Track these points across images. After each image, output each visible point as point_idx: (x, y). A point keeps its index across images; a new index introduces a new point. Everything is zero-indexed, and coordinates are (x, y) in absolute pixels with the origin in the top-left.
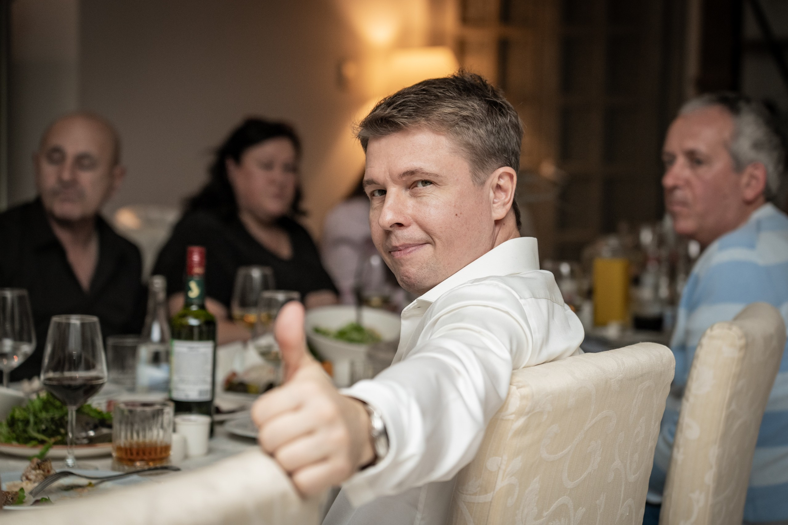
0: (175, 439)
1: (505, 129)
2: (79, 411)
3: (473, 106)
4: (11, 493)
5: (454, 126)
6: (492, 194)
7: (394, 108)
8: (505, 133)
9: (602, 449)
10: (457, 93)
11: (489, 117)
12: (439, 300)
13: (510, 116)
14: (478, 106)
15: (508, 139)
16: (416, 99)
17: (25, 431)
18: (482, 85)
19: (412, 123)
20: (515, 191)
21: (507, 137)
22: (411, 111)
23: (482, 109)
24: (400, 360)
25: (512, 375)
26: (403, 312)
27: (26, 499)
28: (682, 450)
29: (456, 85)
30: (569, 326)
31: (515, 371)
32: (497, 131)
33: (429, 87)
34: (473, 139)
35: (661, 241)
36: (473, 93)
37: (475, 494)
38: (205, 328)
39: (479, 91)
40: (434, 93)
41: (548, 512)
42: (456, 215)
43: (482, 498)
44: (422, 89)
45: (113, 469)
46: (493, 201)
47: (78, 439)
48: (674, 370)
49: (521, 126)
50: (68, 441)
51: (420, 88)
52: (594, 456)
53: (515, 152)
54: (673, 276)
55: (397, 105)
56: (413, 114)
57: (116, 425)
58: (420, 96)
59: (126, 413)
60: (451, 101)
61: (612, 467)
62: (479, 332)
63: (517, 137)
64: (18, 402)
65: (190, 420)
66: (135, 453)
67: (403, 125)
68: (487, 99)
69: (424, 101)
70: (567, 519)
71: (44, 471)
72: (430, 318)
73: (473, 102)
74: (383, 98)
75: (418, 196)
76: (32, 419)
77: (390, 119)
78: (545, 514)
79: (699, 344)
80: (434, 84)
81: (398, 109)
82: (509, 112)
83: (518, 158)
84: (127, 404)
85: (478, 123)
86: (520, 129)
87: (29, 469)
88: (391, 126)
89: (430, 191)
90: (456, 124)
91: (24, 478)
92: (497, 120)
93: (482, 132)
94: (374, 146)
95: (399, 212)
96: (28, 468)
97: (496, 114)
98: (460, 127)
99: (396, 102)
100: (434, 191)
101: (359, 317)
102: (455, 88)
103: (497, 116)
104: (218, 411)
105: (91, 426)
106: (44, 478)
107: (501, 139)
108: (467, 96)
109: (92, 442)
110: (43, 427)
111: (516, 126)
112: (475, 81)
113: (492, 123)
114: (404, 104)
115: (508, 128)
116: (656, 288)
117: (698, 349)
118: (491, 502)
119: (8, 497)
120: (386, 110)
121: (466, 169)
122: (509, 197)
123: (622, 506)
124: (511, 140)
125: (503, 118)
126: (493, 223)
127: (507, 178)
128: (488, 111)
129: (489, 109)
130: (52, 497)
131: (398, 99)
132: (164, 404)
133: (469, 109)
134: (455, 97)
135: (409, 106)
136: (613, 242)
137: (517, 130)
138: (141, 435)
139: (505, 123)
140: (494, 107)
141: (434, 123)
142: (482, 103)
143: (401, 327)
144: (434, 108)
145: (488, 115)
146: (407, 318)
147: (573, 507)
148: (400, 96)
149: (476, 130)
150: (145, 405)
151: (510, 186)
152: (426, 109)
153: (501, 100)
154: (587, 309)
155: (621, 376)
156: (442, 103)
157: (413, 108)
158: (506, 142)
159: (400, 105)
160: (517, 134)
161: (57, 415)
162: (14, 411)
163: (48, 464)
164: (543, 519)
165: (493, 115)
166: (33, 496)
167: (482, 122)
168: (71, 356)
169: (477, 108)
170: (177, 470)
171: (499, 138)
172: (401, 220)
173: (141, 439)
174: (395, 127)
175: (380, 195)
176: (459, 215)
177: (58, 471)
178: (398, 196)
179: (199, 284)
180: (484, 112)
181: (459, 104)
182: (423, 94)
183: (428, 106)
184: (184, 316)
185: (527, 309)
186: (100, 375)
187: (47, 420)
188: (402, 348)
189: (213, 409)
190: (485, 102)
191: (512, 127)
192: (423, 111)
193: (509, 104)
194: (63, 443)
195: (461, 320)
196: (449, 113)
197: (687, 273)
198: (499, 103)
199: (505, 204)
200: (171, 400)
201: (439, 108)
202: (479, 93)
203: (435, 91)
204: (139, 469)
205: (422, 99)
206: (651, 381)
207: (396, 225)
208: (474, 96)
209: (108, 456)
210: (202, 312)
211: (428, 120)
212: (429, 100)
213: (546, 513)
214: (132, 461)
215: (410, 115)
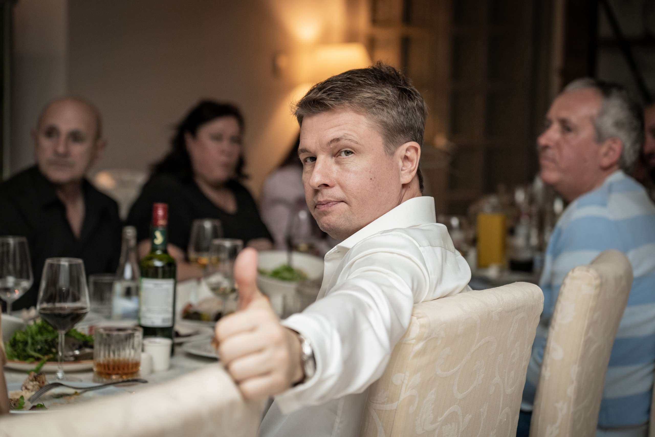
0: (144, 357)
1: (413, 111)
2: (67, 335)
3: (387, 92)
4: (13, 400)
5: (371, 108)
6: (400, 163)
7: (324, 93)
8: (412, 114)
9: (485, 367)
10: (375, 81)
11: (400, 101)
12: (355, 247)
13: (417, 101)
14: (391, 92)
15: (415, 119)
16: (342, 85)
17: (24, 350)
18: (396, 75)
19: (338, 105)
20: (419, 161)
21: (414, 118)
22: (337, 95)
23: (394, 94)
24: (323, 296)
25: (414, 308)
26: (326, 256)
27: (25, 404)
28: (549, 368)
29: (375, 75)
30: (459, 268)
31: (416, 305)
32: (406, 113)
33: (352, 76)
34: (387, 118)
35: (531, 200)
36: (388, 82)
37: (383, 403)
38: (167, 269)
39: (392, 80)
40: (356, 81)
41: (441, 418)
42: (371, 179)
43: (389, 407)
44: (347, 78)
45: (94, 381)
46: (402, 168)
47: (66, 357)
48: (543, 304)
49: (426, 109)
50: (59, 358)
51: (346, 76)
52: (479, 373)
53: (420, 130)
54: (541, 229)
55: (327, 90)
56: (339, 98)
57: (97, 346)
58: (345, 83)
59: (105, 336)
60: (370, 88)
61: (493, 382)
62: (387, 274)
63: (422, 118)
64: (19, 327)
65: (155, 342)
66: (111, 368)
67: (330, 106)
68: (399, 86)
69: (348, 87)
70: (457, 424)
71: (39, 382)
72: (348, 262)
73: (388, 89)
74: (316, 84)
75: (342, 163)
76: (30, 341)
77: (321, 101)
78: (439, 419)
79: (563, 283)
80: (357, 73)
81: (327, 93)
82: (416, 97)
83: (422, 134)
84: (105, 329)
85: (391, 106)
86: (425, 111)
87: (28, 380)
88: (321, 107)
89: (351, 159)
90: (373, 106)
91: (24, 388)
92: (406, 104)
93: (394, 113)
94: (308, 122)
95: (326, 175)
96: (26, 380)
97: (406, 98)
98: (376, 108)
99: (327, 87)
100: (355, 159)
101: (290, 260)
102: (373, 78)
103: (406, 100)
104: (178, 335)
105: (77, 346)
106: (39, 388)
107: (409, 119)
108: (383, 84)
109: (77, 359)
110: (39, 347)
111: (421, 109)
112: (390, 72)
113: (402, 106)
114: (332, 89)
115: (415, 110)
116: (528, 237)
117: (562, 288)
118: (396, 410)
119: (11, 403)
120: (318, 93)
121: (380, 142)
122: (414, 166)
123: (501, 413)
124: (417, 120)
125: (411, 102)
126: (401, 186)
127: (413, 151)
128: (399, 97)
129: (400, 95)
130: (46, 404)
131: (328, 85)
132: (135, 330)
133: (384, 94)
134: (373, 84)
135: (336, 91)
136: (493, 200)
137: (422, 112)
138: (116, 354)
139: (413, 106)
140: (405, 94)
141: (356, 105)
142: (395, 90)
143: (324, 268)
144: (356, 93)
145: (399, 100)
146: (329, 260)
147: (461, 414)
148: (330, 83)
149: (389, 111)
150: (120, 330)
151: (416, 157)
152: (350, 93)
153: (410, 88)
154: (472, 254)
155: (500, 309)
156: (363, 89)
157: (339, 92)
158: (413, 121)
159: (329, 90)
160: (422, 115)
161: (50, 337)
162: (15, 334)
163: (42, 376)
164: (437, 424)
165: (403, 100)
166: (30, 402)
167: (394, 105)
168: (61, 290)
169: (391, 93)
170: (145, 382)
171: (408, 118)
172: (327, 182)
173: (116, 357)
174: (324, 107)
175: (312, 161)
176: (373, 179)
177: (51, 382)
178: (325, 162)
179: (163, 234)
180: (396, 97)
181: (376, 90)
182: (348, 82)
183: (351, 91)
184: (151, 259)
185: (425, 255)
186: (84, 306)
187: (42, 342)
188: (325, 285)
189: (173, 333)
190: (398, 89)
191: (418, 110)
192: (347, 95)
193: (416, 91)
194: (54, 360)
195: (372, 264)
196: (368, 98)
197: (553, 225)
198: (409, 90)
199: (411, 172)
200: (140, 326)
201: (359, 93)
202: (393, 81)
203: (357, 79)
204: (115, 381)
205: (347, 85)
206: (524, 313)
207: (323, 185)
208: (388, 84)
209: (90, 370)
210: (165, 256)
211: (350, 102)
212: (353, 87)
213: (441, 419)
214: (109, 375)
215: (336, 98)
